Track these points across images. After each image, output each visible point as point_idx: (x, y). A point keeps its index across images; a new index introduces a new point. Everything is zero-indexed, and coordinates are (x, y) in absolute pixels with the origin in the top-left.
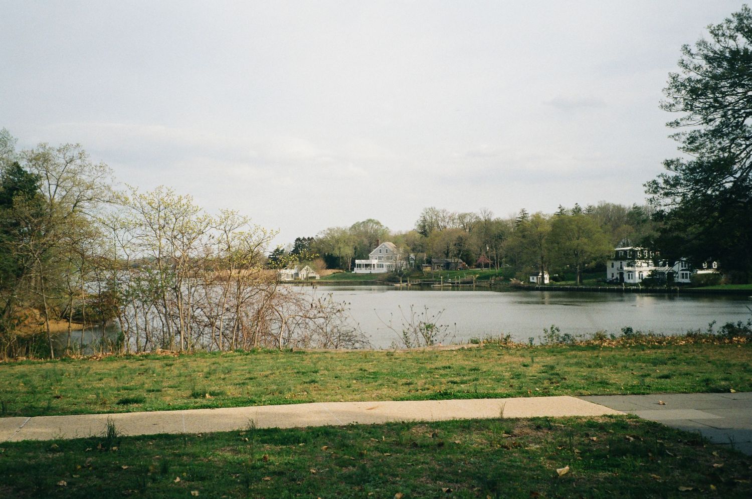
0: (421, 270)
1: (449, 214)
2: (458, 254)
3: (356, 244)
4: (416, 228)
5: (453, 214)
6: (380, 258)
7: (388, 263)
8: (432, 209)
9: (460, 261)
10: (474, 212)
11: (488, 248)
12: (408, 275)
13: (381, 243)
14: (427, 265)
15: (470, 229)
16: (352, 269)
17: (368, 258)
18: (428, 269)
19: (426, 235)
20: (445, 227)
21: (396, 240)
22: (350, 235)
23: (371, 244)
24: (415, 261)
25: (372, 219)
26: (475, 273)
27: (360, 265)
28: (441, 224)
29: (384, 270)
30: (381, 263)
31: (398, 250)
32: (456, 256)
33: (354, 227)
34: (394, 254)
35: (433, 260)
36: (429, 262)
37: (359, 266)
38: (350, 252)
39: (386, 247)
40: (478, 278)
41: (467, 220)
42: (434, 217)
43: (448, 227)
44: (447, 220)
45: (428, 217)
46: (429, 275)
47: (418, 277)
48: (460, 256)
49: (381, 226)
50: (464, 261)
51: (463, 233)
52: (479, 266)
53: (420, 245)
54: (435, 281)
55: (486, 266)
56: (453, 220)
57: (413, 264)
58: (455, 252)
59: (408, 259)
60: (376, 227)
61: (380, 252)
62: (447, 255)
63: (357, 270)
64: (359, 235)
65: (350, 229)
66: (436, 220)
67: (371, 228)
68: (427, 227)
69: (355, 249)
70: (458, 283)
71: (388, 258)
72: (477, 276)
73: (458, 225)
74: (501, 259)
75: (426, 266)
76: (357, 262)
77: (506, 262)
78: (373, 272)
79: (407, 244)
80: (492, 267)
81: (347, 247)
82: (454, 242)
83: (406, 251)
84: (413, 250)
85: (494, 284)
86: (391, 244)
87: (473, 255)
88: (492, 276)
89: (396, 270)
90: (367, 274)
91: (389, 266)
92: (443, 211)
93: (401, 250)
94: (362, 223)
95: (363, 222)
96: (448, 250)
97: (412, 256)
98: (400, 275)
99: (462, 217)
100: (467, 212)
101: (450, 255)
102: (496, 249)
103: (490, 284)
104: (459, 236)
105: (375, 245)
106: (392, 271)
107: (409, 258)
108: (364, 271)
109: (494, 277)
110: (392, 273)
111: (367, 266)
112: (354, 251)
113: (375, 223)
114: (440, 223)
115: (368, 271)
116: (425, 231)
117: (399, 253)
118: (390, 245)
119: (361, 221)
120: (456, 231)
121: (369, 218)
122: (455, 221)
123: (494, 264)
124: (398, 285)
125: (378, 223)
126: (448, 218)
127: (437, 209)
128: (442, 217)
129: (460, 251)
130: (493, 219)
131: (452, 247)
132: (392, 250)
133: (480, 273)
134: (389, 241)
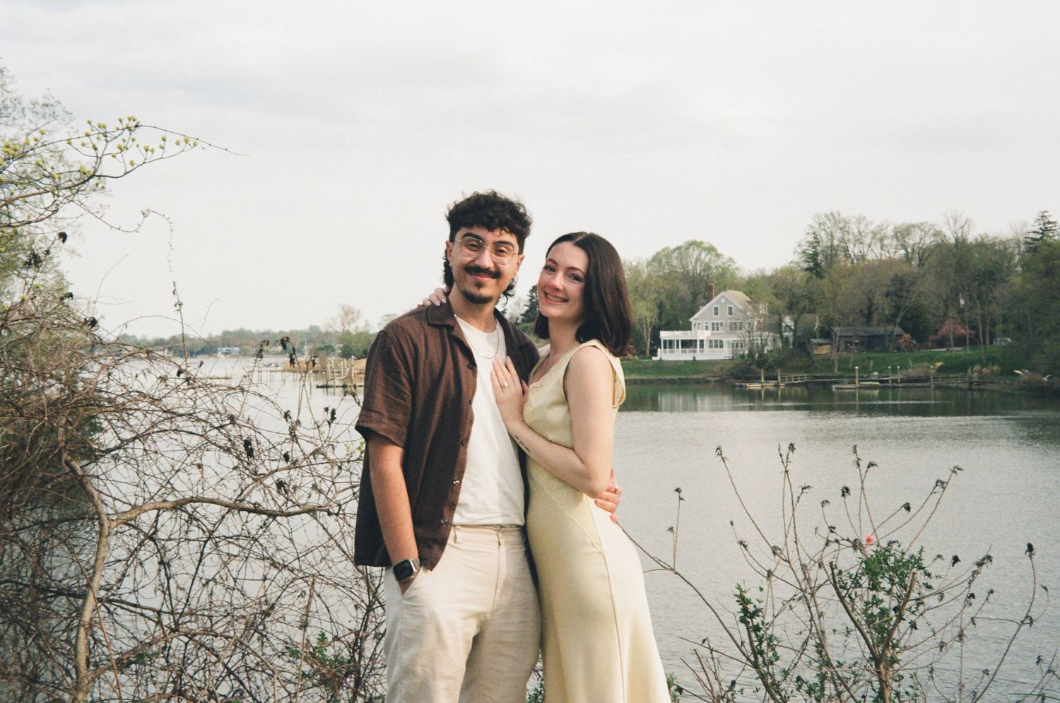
0: (808, 354)
1: (872, 228)
2: (895, 316)
3: (663, 297)
4: (796, 258)
5: (881, 228)
6: (715, 327)
7: (734, 338)
8: (832, 216)
9: (898, 330)
10: (931, 221)
11: (962, 302)
12: (781, 364)
13: (716, 296)
14: (820, 341)
15: (920, 260)
16: (654, 353)
17: (687, 327)
18: (825, 350)
19: (819, 275)
20: (863, 257)
21: (752, 287)
22: (650, 276)
23: (695, 295)
24: (795, 331)
25: (698, 240)
26: (932, 359)
27: (671, 342)
28: (854, 250)
29: (724, 354)
30: (718, 338)
31: (756, 309)
32: (890, 320)
33: (656, 259)
34: (747, 317)
35: (836, 329)
36: (826, 334)
37: (669, 344)
38: (647, 314)
39: (728, 301)
40: (940, 370)
41: (913, 240)
42: (838, 235)
43: (870, 256)
44: (867, 240)
45: (823, 234)
46: (827, 363)
47: (799, 369)
48: (898, 320)
49: (718, 256)
50: (906, 331)
51: (906, 268)
52: (942, 343)
53: (805, 296)
54: (841, 377)
55: (960, 341)
56: (881, 240)
57: (791, 340)
58: (887, 312)
59: (778, 327)
60: (705, 257)
61: (716, 314)
62: (868, 317)
63: (663, 355)
64: (670, 277)
65: (649, 264)
66: (842, 240)
67: (694, 262)
68: (820, 258)
69: (661, 306)
70: (894, 381)
71: (734, 327)
72: (939, 364)
73: (892, 251)
74: (994, 324)
75: (820, 345)
76: (665, 335)
77: (1005, 333)
78: (700, 356)
79: (777, 295)
80: (974, 342)
81: (642, 303)
82: (885, 290)
83: (773, 311)
84: (791, 308)
85: (979, 383)
86: (741, 295)
87: (930, 317)
88: (973, 363)
89: (751, 354)
90: (686, 362)
91: (735, 345)
92: (859, 220)
93: (763, 309)
94: (674, 251)
95: (678, 248)
96: (869, 308)
97: (788, 321)
98: (759, 366)
99: (902, 234)
100: (914, 222)
101: (876, 317)
102: (983, 303)
103: (971, 384)
104: (896, 275)
105: (705, 298)
106: (742, 356)
107: (780, 325)
108: (679, 355)
109: (977, 368)
110: (741, 361)
111: (687, 344)
112: (657, 311)
113: (705, 249)
114: (851, 247)
115: (686, 356)
116: (817, 265)
117: (759, 316)
118: (736, 298)
119: (673, 246)
120: (891, 262)
121: (691, 239)
122: (885, 242)
123: (977, 336)
124: (755, 386)
125: (711, 249)
126: (870, 236)
127: (844, 215)
128: (856, 231)
129: (898, 308)
130: (971, 238)
131: (879, 299)
132: (741, 308)
133: (945, 359)
134: (736, 287)
